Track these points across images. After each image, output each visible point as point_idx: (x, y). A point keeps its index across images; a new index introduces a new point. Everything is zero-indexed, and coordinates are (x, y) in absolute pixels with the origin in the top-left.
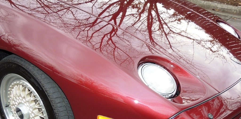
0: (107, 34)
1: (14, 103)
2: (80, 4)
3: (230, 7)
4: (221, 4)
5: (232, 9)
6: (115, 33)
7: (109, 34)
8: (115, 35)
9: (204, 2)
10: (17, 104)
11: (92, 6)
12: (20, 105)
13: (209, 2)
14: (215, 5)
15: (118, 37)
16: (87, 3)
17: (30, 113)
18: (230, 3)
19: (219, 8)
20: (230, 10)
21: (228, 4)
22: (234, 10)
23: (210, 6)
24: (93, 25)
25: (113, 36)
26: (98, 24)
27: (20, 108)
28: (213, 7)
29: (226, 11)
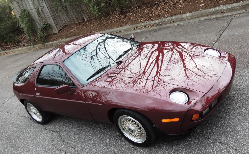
0: (155, 76)
1: (127, 127)
2: (130, 63)
3: (233, 5)
4: (226, 6)
5: (235, 6)
6: (160, 74)
7: (156, 76)
8: (160, 75)
9: (213, 9)
10: (128, 127)
11: (139, 60)
12: (129, 127)
13: (216, 8)
14: (222, 8)
15: (162, 76)
16: (135, 59)
17: (135, 129)
18: (232, 2)
19: (225, 10)
20: (235, 7)
21: (232, 4)
22: (238, 6)
23: (218, 11)
24: (144, 74)
25: (159, 76)
26: (146, 72)
27: (130, 128)
28: (221, 10)
29: (232, 9)
